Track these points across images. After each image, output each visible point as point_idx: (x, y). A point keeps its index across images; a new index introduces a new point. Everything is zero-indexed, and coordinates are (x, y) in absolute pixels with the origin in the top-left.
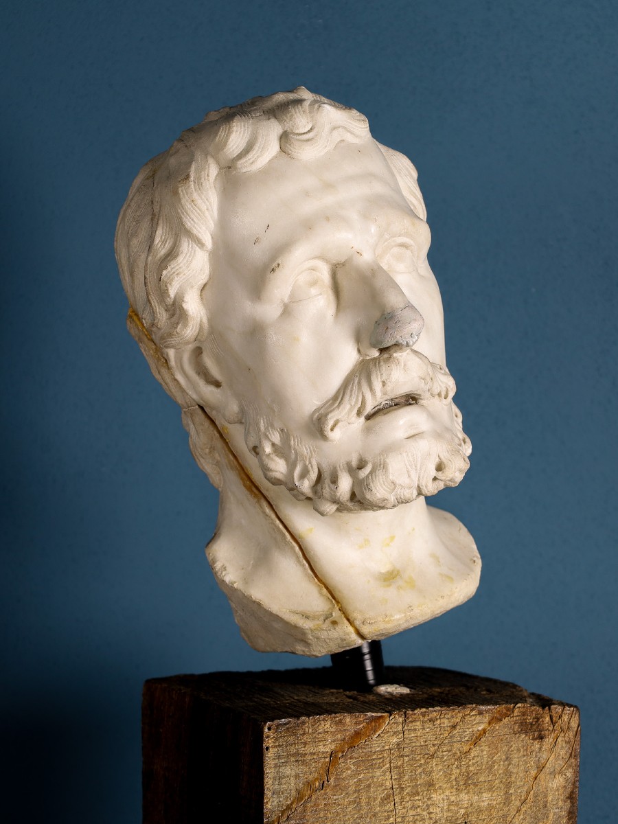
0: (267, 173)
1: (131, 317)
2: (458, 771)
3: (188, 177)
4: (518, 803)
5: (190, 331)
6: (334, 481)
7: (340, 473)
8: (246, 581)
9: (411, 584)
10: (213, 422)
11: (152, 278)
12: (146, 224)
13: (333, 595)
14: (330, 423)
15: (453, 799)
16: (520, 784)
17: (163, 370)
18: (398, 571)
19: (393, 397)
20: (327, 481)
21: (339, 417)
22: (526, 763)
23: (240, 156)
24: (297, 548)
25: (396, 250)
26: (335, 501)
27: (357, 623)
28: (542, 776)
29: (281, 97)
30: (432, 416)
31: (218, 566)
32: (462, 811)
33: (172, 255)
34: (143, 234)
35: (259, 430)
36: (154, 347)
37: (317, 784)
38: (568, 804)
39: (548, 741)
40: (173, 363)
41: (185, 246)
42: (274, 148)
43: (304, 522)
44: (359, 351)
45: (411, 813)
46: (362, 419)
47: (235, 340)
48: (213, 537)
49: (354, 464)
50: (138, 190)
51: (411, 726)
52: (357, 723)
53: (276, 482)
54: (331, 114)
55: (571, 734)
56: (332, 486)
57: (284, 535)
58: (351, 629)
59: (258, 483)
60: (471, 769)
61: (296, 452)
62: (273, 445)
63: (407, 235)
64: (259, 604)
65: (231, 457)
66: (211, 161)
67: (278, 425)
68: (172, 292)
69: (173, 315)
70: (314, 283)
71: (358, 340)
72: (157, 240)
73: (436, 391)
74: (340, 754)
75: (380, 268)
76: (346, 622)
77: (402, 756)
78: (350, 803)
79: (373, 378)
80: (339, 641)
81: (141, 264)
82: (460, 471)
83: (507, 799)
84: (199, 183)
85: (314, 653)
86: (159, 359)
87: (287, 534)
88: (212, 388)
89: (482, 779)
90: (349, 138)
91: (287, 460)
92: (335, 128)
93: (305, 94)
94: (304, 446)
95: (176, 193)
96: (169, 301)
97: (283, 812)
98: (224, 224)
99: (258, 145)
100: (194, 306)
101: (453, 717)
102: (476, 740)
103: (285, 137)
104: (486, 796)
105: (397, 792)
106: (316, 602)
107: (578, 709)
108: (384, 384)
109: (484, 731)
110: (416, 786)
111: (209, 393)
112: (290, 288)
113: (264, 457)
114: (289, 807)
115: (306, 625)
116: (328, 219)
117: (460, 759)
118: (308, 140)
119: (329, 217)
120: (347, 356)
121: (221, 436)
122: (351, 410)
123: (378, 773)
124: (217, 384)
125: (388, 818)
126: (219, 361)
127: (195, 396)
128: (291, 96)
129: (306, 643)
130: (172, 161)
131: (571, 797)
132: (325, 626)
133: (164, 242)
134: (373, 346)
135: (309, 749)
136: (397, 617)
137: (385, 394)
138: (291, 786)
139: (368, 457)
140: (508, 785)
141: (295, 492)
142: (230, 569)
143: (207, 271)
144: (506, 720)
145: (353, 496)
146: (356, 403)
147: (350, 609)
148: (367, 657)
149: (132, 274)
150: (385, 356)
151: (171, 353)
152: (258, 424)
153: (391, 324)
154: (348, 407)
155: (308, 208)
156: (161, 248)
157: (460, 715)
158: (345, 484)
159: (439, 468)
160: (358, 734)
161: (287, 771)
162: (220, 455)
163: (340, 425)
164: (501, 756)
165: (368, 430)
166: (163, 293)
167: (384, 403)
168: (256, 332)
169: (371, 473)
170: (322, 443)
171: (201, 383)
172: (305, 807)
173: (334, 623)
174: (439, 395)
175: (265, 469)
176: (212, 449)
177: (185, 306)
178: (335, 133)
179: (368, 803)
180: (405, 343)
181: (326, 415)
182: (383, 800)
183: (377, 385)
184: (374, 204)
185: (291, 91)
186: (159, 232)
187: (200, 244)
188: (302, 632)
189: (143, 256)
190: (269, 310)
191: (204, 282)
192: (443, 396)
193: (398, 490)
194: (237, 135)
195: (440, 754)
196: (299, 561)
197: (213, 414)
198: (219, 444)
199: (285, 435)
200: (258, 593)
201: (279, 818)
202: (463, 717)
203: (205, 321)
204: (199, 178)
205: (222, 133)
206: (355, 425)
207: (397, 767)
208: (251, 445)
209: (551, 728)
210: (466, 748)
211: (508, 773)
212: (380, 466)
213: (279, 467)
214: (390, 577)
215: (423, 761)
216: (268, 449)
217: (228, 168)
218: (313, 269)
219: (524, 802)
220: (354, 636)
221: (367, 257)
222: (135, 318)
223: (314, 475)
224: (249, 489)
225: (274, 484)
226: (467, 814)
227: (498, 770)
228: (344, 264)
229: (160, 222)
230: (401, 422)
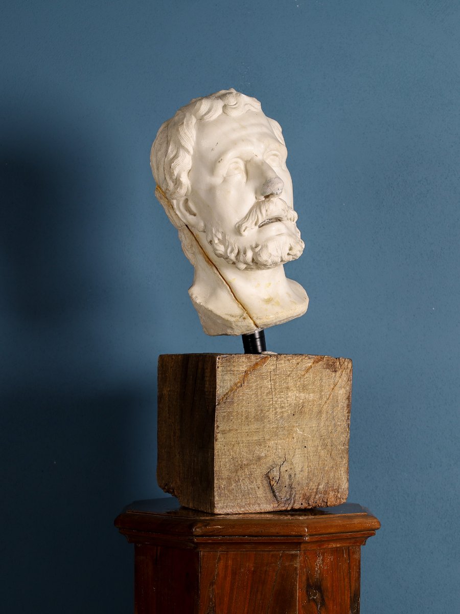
0: (218, 121)
1: (157, 188)
2: (300, 383)
3: (183, 123)
4: (326, 400)
5: (183, 191)
6: (245, 253)
7: (247, 250)
8: (206, 302)
9: (278, 303)
10: (192, 233)
11: (167, 168)
12: (164, 145)
13: (244, 307)
14: (243, 228)
15: (297, 395)
16: (327, 391)
17: (171, 211)
18: (272, 299)
19: (271, 218)
20: (242, 253)
21: (247, 226)
22: (329, 382)
23: (206, 114)
24: (228, 288)
25: (272, 157)
26: (246, 263)
27: (254, 319)
28: (336, 388)
29: (223, 92)
30: (288, 228)
31: (194, 296)
32: (301, 401)
33: (176, 157)
34: (163, 150)
35: (212, 233)
36: (167, 200)
37: (239, 384)
38: (347, 401)
39: (338, 374)
40: (175, 206)
41: (181, 152)
42: (220, 111)
43: (232, 276)
44: (256, 198)
45: (279, 400)
46: (257, 227)
47: (203, 194)
48: (192, 286)
49: (254, 246)
50: (161, 132)
51: (279, 362)
52: (256, 359)
53: (220, 256)
54: (244, 98)
55: (348, 371)
56: (244, 256)
57: (223, 282)
58: (251, 321)
59: (212, 259)
60: (305, 382)
61: (228, 242)
62: (219, 239)
63: (277, 150)
64: (211, 311)
65: (200, 248)
66: (193, 117)
67: (221, 230)
68: (176, 173)
69: (176, 184)
70: (237, 169)
71: (256, 193)
72: (169, 151)
73: (289, 217)
74: (249, 373)
75: (265, 162)
76: (249, 318)
77: (276, 375)
78: (253, 394)
79: (262, 208)
80: (246, 327)
81: (162, 163)
82: (299, 251)
83: (321, 398)
84: (188, 125)
85: (235, 333)
86: (169, 206)
87: (224, 281)
88: (193, 217)
89: (310, 387)
90: (253, 109)
91: (224, 246)
92: (246, 104)
93: (233, 90)
94: (232, 239)
95: (178, 130)
96: (174, 177)
97: (225, 395)
98: (198, 143)
99: (213, 109)
100: (185, 180)
101: (297, 359)
102: (308, 370)
103: (225, 107)
104: (311, 395)
105: (273, 390)
106: (236, 310)
107: (351, 360)
108: (267, 210)
109: (311, 367)
110: (282, 388)
111: (191, 219)
112: (227, 170)
113: (215, 245)
114: (227, 394)
115: (232, 319)
116: (243, 141)
117: (300, 378)
118: (235, 108)
119: (243, 140)
120: (251, 199)
121: (196, 239)
122: (252, 223)
123: (265, 381)
124: (195, 215)
125: (270, 401)
126: (196, 204)
127: (184, 221)
128: (228, 91)
129: (232, 328)
130: (176, 118)
131: (348, 398)
132: (240, 320)
133: (172, 152)
134: (262, 195)
135: (236, 369)
136: (272, 316)
137: (267, 215)
138: (228, 385)
139: (259, 243)
140: (321, 391)
141: (228, 260)
142: (199, 297)
143: (191, 164)
144: (320, 363)
145: (253, 260)
146: (254, 220)
147: (251, 313)
148: (258, 340)
149: (158, 169)
150: (268, 199)
151: (175, 202)
152: (212, 230)
153: (270, 184)
154: (251, 221)
155: (234, 136)
156: (171, 154)
157: (301, 358)
158: (250, 255)
159: (291, 249)
160: (257, 364)
161: (226, 377)
162: (196, 249)
163: (248, 229)
164: (318, 378)
165: (259, 232)
166: (171, 174)
167: (266, 221)
168: (211, 190)
169: (261, 249)
170: (239, 237)
171: (187, 214)
172: (234, 394)
173: (244, 318)
174: (291, 220)
175: (215, 250)
176: (192, 246)
177: (181, 179)
178: (246, 106)
179: (261, 395)
180: (275, 193)
181: (241, 225)
182: (267, 393)
183: (264, 211)
184: (263, 136)
185: (228, 90)
186: (170, 147)
187: (188, 152)
188: (231, 323)
189: (163, 159)
190: (217, 180)
191: (190, 168)
192: (292, 220)
193: (272, 257)
194: (204, 106)
195: (292, 375)
196: (229, 293)
197: (192, 230)
198: (195, 243)
199: (224, 234)
200: (211, 306)
201: (223, 398)
202: (302, 360)
203: (190, 186)
204: (188, 124)
205: (198, 105)
206: (254, 230)
207: (273, 380)
208: (209, 240)
209: (340, 367)
210: (303, 373)
211: (321, 386)
212: (265, 246)
213: (221, 249)
214: (269, 301)
215: (285, 378)
216: (216, 241)
217: (201, 119)
218: (237, 163)
219: (328, 399)
220: (253, 325)
221: (259, 158)
222: (159, 189)
223: (236, 251)
224: (208, 262)
225: (218, 257)
226: (303, 403)
227: (317, 384)
228: (250, 161)
229: (171, 143)
230: (274, 228)
